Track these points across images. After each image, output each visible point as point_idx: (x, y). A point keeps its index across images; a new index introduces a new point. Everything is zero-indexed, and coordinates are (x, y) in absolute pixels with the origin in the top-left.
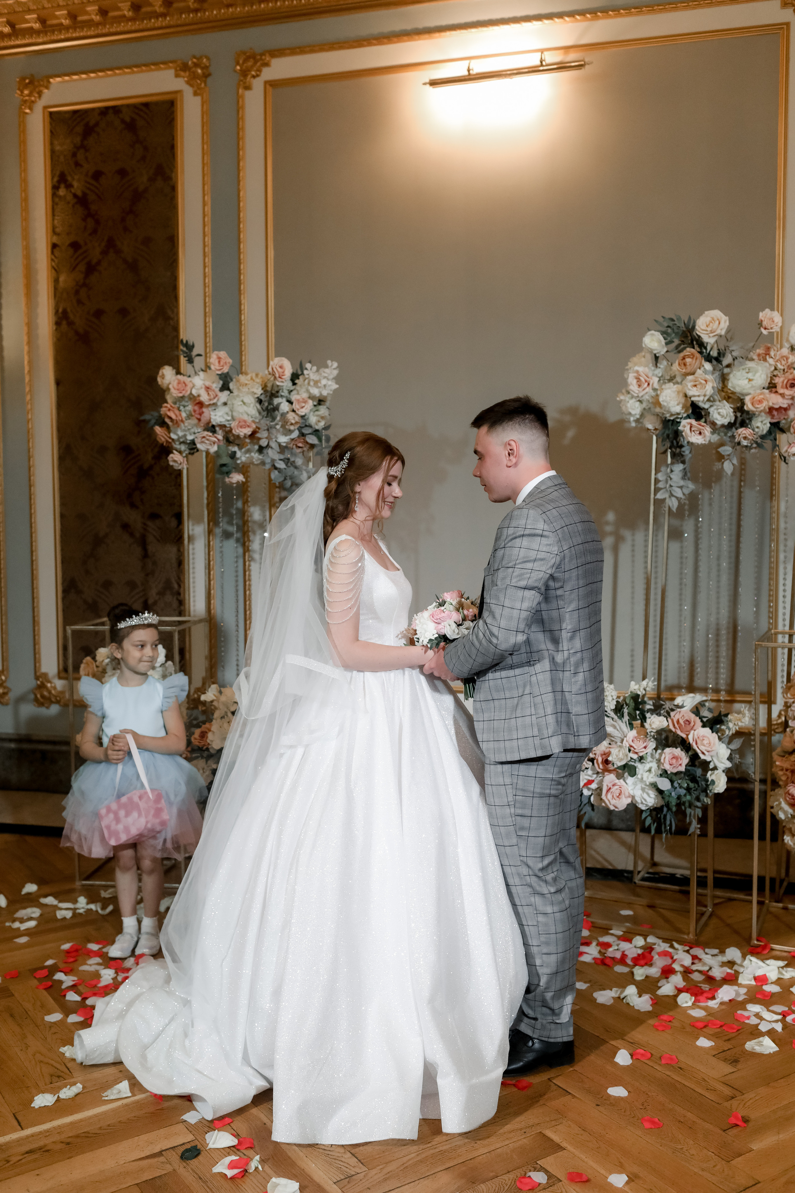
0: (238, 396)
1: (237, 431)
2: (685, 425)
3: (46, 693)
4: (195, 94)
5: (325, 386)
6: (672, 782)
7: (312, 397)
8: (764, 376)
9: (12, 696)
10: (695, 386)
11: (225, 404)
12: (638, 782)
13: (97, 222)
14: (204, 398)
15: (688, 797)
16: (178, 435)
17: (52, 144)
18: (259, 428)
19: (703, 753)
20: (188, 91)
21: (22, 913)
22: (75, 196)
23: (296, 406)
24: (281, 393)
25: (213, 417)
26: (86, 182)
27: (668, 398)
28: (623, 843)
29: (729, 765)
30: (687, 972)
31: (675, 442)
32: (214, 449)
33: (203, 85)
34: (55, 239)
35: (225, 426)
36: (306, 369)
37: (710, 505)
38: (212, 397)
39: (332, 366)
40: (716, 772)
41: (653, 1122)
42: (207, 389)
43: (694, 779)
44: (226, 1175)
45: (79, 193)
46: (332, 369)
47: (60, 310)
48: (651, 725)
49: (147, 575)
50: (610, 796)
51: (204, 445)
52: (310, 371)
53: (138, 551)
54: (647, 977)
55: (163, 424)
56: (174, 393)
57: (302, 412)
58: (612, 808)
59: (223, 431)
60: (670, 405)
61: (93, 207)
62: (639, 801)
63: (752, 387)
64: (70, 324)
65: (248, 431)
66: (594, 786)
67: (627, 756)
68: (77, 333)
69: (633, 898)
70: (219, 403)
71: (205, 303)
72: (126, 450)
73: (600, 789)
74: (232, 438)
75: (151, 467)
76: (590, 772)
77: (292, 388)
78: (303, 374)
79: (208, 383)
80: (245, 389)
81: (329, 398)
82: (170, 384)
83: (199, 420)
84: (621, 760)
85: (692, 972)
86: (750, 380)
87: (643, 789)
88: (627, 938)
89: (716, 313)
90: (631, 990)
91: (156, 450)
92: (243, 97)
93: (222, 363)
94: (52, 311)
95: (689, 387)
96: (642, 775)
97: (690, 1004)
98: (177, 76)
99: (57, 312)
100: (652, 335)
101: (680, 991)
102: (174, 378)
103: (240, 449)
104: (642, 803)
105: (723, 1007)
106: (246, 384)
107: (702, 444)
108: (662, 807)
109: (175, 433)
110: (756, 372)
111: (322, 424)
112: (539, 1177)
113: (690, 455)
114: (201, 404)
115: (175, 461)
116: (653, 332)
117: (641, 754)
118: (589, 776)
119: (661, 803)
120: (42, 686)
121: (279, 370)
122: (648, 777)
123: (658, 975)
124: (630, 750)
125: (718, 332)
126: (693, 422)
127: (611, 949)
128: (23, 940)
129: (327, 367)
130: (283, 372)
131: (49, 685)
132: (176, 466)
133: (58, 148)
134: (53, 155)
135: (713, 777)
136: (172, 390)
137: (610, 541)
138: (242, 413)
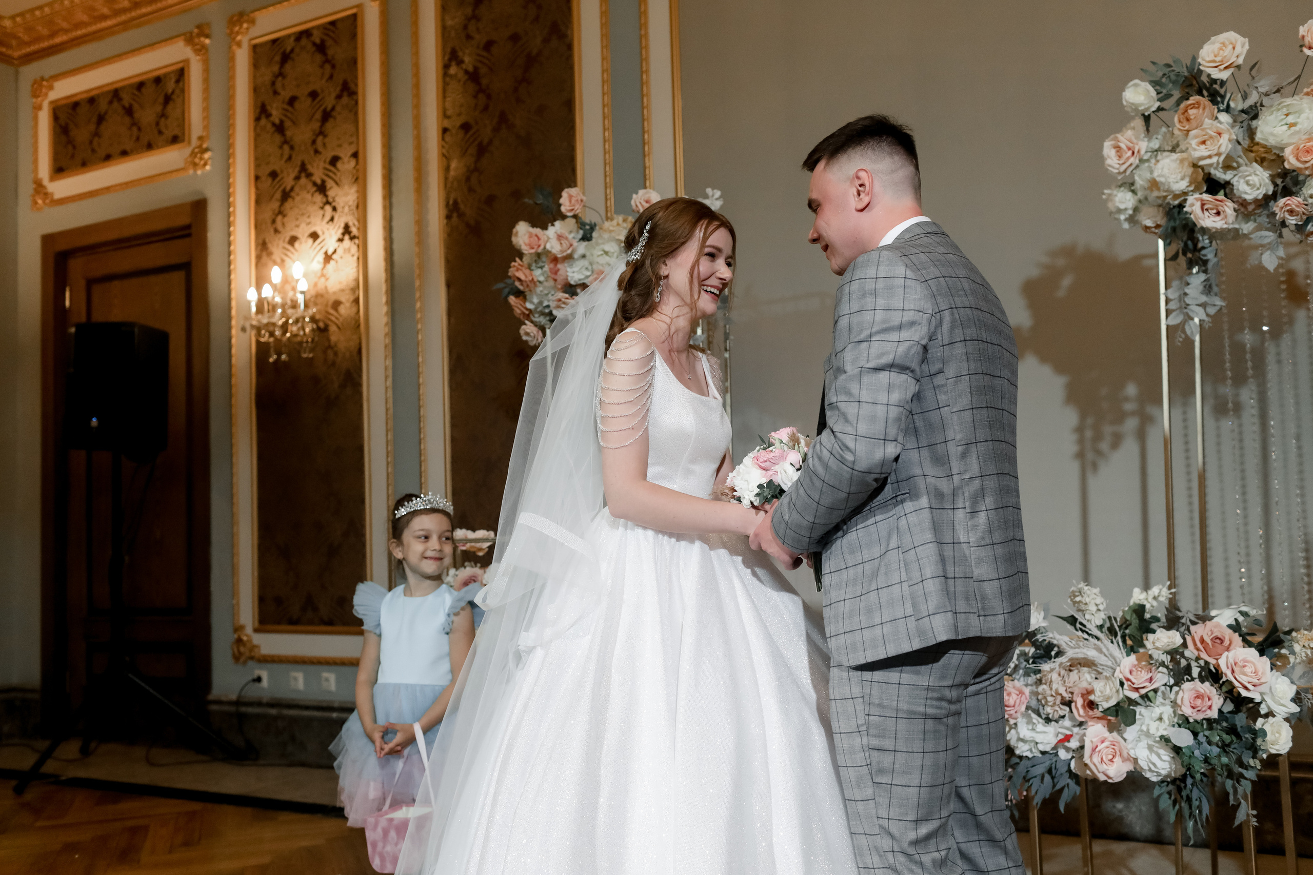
0: (597, 244)
2: (1193, 206)
6: (1195, 734)
8: (1312, 116)
10: (1204, 142)
11: (584, 256)
12: (1142, 737)
13: (489, 97)
14: (558, 250)
15: (1225, 760)
16: (534, 303)
17: (443, 20)
19: (1246, 688)
22: (466, 72)
25: (570, 274)
26: (479, 55)
27: (1166, 171)
29: (1295, 709)
31: (1190, 243)
34: (447, 124)
38: (565, 246)
39: (713, 196)
40: (1272, 719)
42: (562, 238)
43: (1232, 730)
45: (470, 69)
46: (714, 199)
47: (451, 202)
48: (1154, 643)
50: (1096, 759)
55: (520, 294)
56: (526, 250)
58: (1102, 778)
60: (1171, 180)
61: (484, 81)
62: (1146, 768)
63: (1296, 133)
64: (461, 215)
66: (1074, 744)
67: (1118, 693)
70: (576, 256)
73: (1081, 749)
76: (1067, 723)
79: (561, 232)
80: (609, 237)
82: (523, 241)
84: (1108, 699)
86: (1291, 125)
87: (1150, 748)
89: (1231, 35)
93: (573, 201)
94: (443, 204)
95: (1195, 146)
96: (1148, 725)
99: (447, 205)
100: (1136, 85)
102: (527, 233)
104: (1150, 770)
106: (610, 231)
107: (1222, 229)
108: (1184, 776)
109: (532, 303)
110: (1299, 112)
113: (1215, 260)
114: (555, 260)
115: (527, 334)
116: (1137, 81)
117: (1143, 692)
118: (1067, 729)
119: (1180, 769)
122: (1158, 729)
124: (1123, 686)
125: (1232, 60)
126: (1206, 197)
133: (449, 23)
134: (444, 31)
135: (1266, 728)
136: (524, 247)
137: (1131, 424)
138: (602, 265)
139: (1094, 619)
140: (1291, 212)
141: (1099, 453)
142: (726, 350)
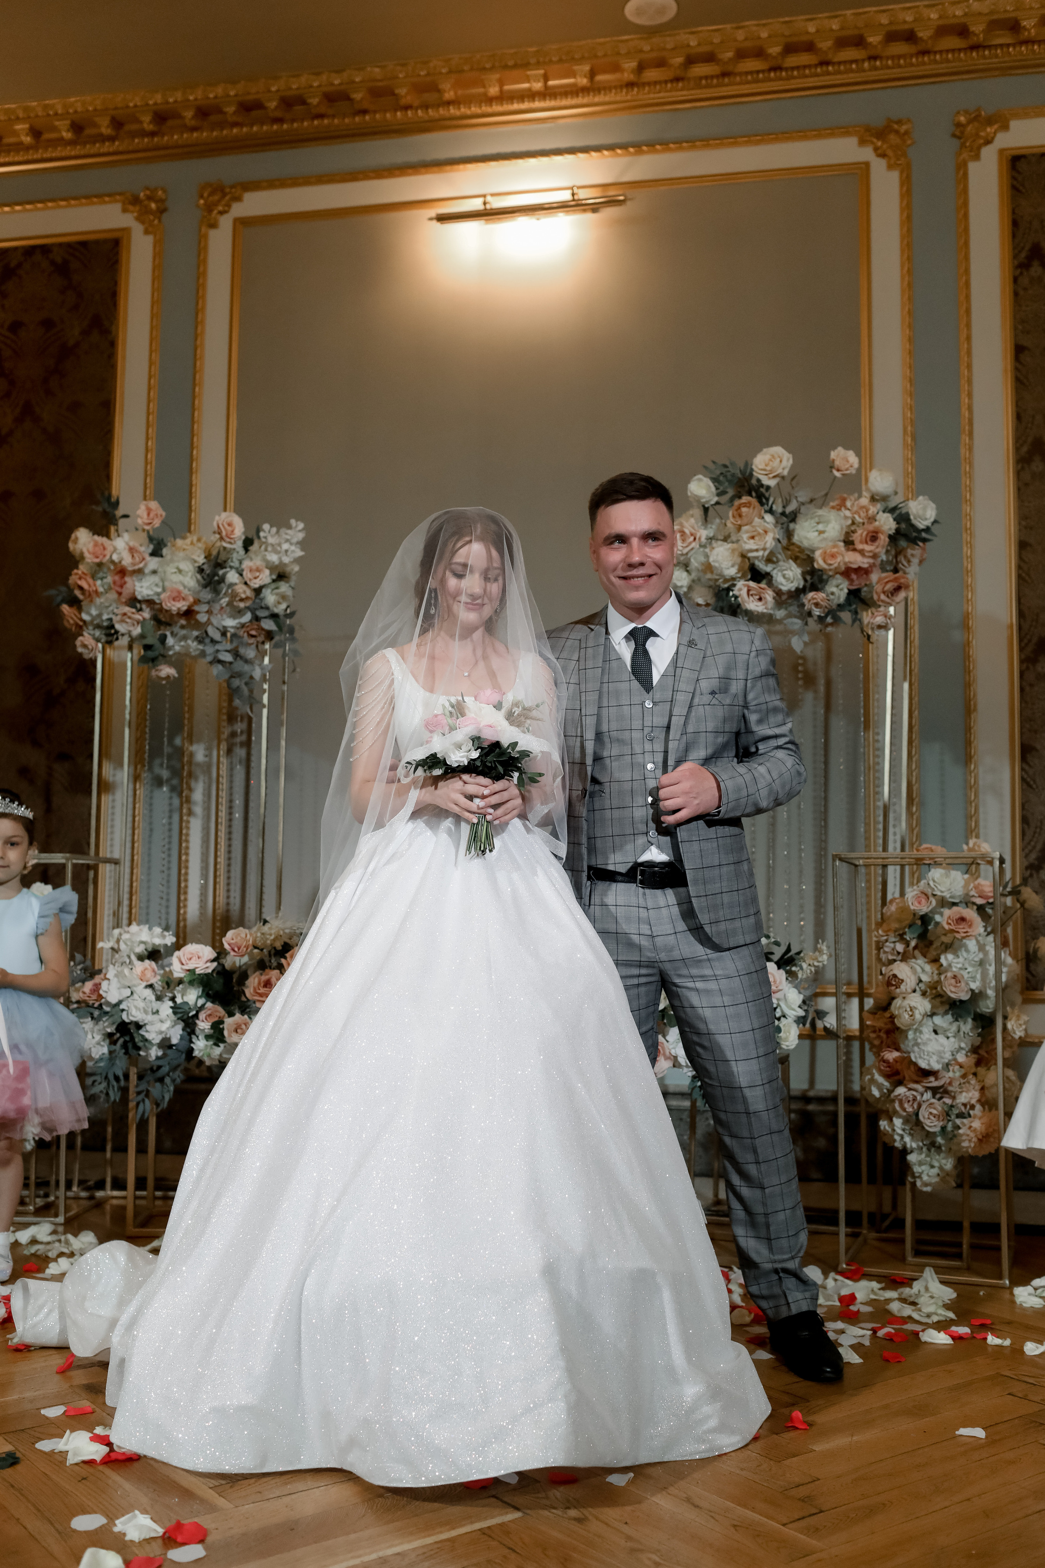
0: (172, 561)
1: (169, 605)
2: (741, 589)
4: (147, 232)
5: (286, 551)
7: (270, 567)
8: (837, 527)
10: (753, 538)
11: (154, 572)
13: (12, 383)
14: (128, 563)
16: (90, 615)
18: (197, 603)
20: (137, 229)
23: (247, 576)
24: (228, 562)
25: (138, 589)
26: (2, 335)
27: (720, 558)
29: (802, 1013)
32: (138, 630)
33: (156, 222)
35: (153, 600)
36: (263, 530)
38: (137, 559)
39: (296, 526)
40: (785, 1020)
42: (132, 550)
46: (297, 531)
51: (124, 625)
52: (268, 533)
56: (89, 560)
57: (255, 584)
59: (151, 609)
60: (723, 566)
61: (7, 365)
63: (825, 539)
65: (182, 606)
70: (147, 571)
72: (31, 670)
74: (162, 618)
77: (244, 555)
78: (259, 537)
79: (132, 544)
80: (182, 556)
81: (292, 571)
82: (84, 549)
86: (821, 532)
89: (778, 450)
91: (71, 670)
92: (206, 236)
93: (152, 515)
95: (745, 539)
98: (125, 211)
100: (700, 480)
102: (90, 540)
103: (172, 633)
106: (184, 550)
107: (761, 612)
109: (88, 613)
110: (827, 522)
111: (283, 606)
114: (122, 572)
115: (85, 646)
116: (700, 476)
121: (228, 528)
125: (779, 471)
126: (752, 584)
129: (290, 527)
130: (233, 531)
132: (87, 656)
136: (86, 557)
138: (176, 583)
140: (817, 605)
142: (284, 683)
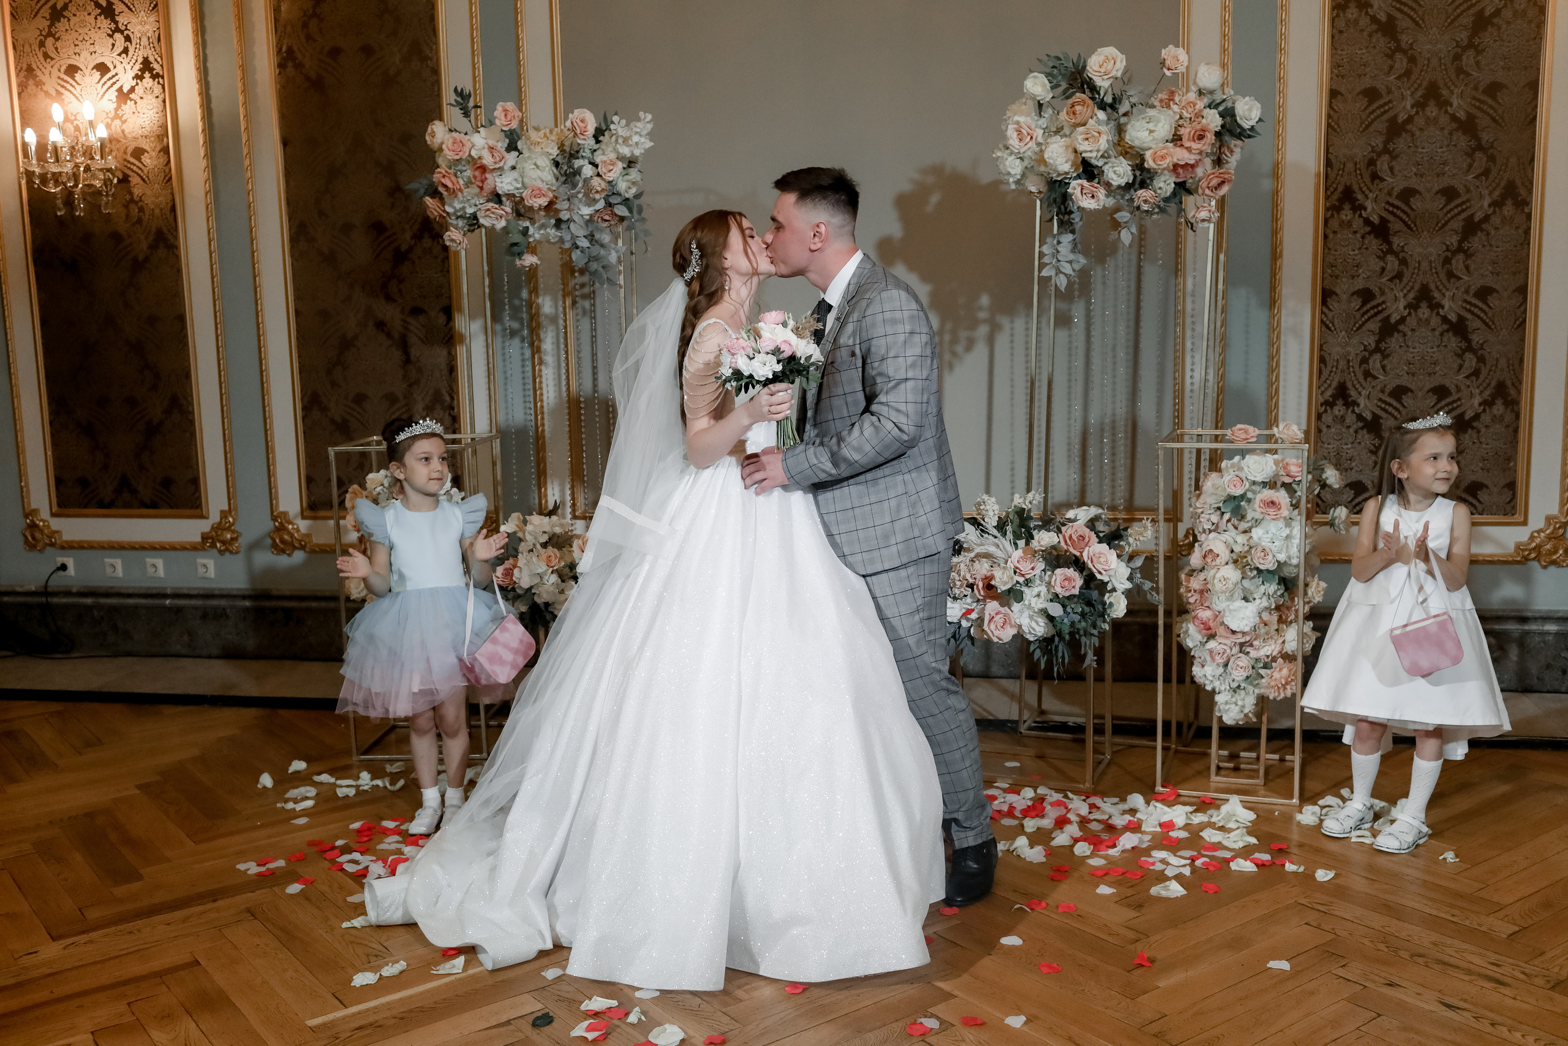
0: (528, 158)
1: (530, 202)
2: (1075, 187)
3: (286, 537)
5: (637, 143)
6: (1064, 606)
7: (621, 158)
8: (1167, 127)
9: (243, 541)
10: (1086, 139)
11: (513, 168)
12: (1025, 609)
14: (488, 160)
15: (1083, 624)
16: (454, 207)
18: (556, 198)
19: (1100, 573)
21: (293, 793)
23: (602, 169)
24: (581, 153)
25: (498, 185)
27: (1054, 155)
28: (1005, 691)
29: (1128, 585)
30: (1083, 822)
31: (1062, 207)
32: (501, 224)
35: (514, 195)
36: (612, 122)
37: (1104, 283)
38: (497, 159)
39: (644, 118)
40: (1114, 594)
41: (1050, 967)
42: (491, 149)
44: (586, 1038)
46: (645, 123)
47: (284, 49)
48: (1038, 543)
49: (410, 386)
50: (992, 626)
51: (487, 219)
52: (618, 126)
53: (397, 355)
54: (1038, 829)
55: (435, 193)
56: (449, 154)
57: (610, 176)
58: (995, 640)
59: (512, 201)
60: (1057, 163)
62: (1026, 632)
63: (1154, 139)
64: (299, 66)
65: (543, 201)
66: (974, 616)
67: (1012, 578)
68: (307, 78)
69: (1018, 749)
70: (506, 168)
71: (472, 39)
72: (378, 228)
73: (981, 619)
74: (522, 211)
75: (410, 249)
76: (969, 600)
77: (596, 147)
78: (608, 129)
79: (491, 143)
80: (538, 149)
81: (640, 159)
82: (442, 143)
83: (481, 188)
84: (1006, 583)
85: (1090, 821)
86: (1151, 132)
87: (1031, 617)
88: (1015, 789)
89: (1111, 51)
90: (1022, 842)
91: (416, 227)
93: (509, 117)
94: (273, 51)
95: (1079, 140)
96: (1029, 600)
97: (1088, 853)
99: (279, 51)
100: (1035, 77)
101: (1076, 840)
102: (448, 136)
103: (533, 224)
104: (1030, 633)
105: (1125, 855)
106: (538, 143)
107: (1094, 209)
108: (1053, 636)
109: (451, 206)
110: (1159, 121)
111: (633, 191)
112: (931, 1023)
113: (1080, 223)
114: (483, 169)
115: (453, 240)
116: (1036, 74)
117: (1028, 577)
118: (970, 604)
119: (1052, 632)
120: (281, 529)
121: (580, 124)
122: (1036, 603)
123: (1051, 826)
124: (1015, 572)
125: (1113, 74)
126: (1085, 183)
127: (996, 802)
128: (302, 821)
129: (639, 120)
130: (585, 127)
131: (290, 527)
132: (451, 246)
135: (1112, 600)
136: (446, 151)
137: (983, 330)
138: (535, 179)
139: (991, 522)
140: (1145, 201)
141: (954, 354)
142: (632, 253)
